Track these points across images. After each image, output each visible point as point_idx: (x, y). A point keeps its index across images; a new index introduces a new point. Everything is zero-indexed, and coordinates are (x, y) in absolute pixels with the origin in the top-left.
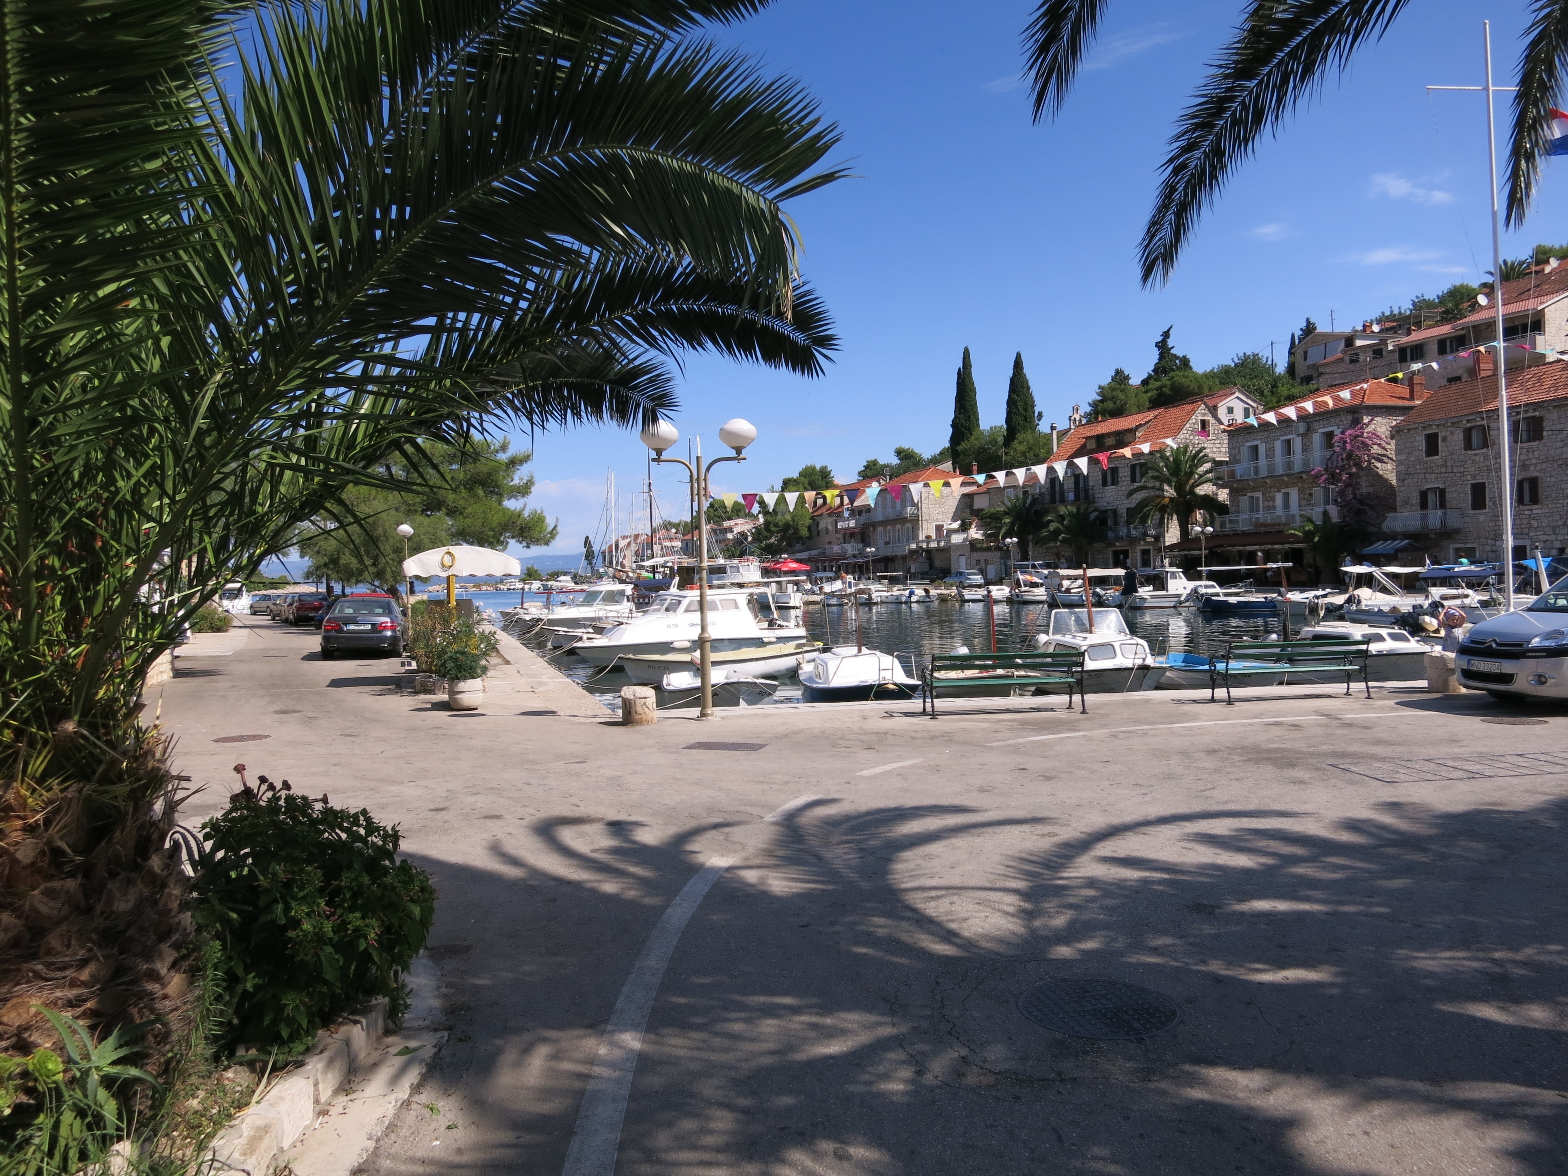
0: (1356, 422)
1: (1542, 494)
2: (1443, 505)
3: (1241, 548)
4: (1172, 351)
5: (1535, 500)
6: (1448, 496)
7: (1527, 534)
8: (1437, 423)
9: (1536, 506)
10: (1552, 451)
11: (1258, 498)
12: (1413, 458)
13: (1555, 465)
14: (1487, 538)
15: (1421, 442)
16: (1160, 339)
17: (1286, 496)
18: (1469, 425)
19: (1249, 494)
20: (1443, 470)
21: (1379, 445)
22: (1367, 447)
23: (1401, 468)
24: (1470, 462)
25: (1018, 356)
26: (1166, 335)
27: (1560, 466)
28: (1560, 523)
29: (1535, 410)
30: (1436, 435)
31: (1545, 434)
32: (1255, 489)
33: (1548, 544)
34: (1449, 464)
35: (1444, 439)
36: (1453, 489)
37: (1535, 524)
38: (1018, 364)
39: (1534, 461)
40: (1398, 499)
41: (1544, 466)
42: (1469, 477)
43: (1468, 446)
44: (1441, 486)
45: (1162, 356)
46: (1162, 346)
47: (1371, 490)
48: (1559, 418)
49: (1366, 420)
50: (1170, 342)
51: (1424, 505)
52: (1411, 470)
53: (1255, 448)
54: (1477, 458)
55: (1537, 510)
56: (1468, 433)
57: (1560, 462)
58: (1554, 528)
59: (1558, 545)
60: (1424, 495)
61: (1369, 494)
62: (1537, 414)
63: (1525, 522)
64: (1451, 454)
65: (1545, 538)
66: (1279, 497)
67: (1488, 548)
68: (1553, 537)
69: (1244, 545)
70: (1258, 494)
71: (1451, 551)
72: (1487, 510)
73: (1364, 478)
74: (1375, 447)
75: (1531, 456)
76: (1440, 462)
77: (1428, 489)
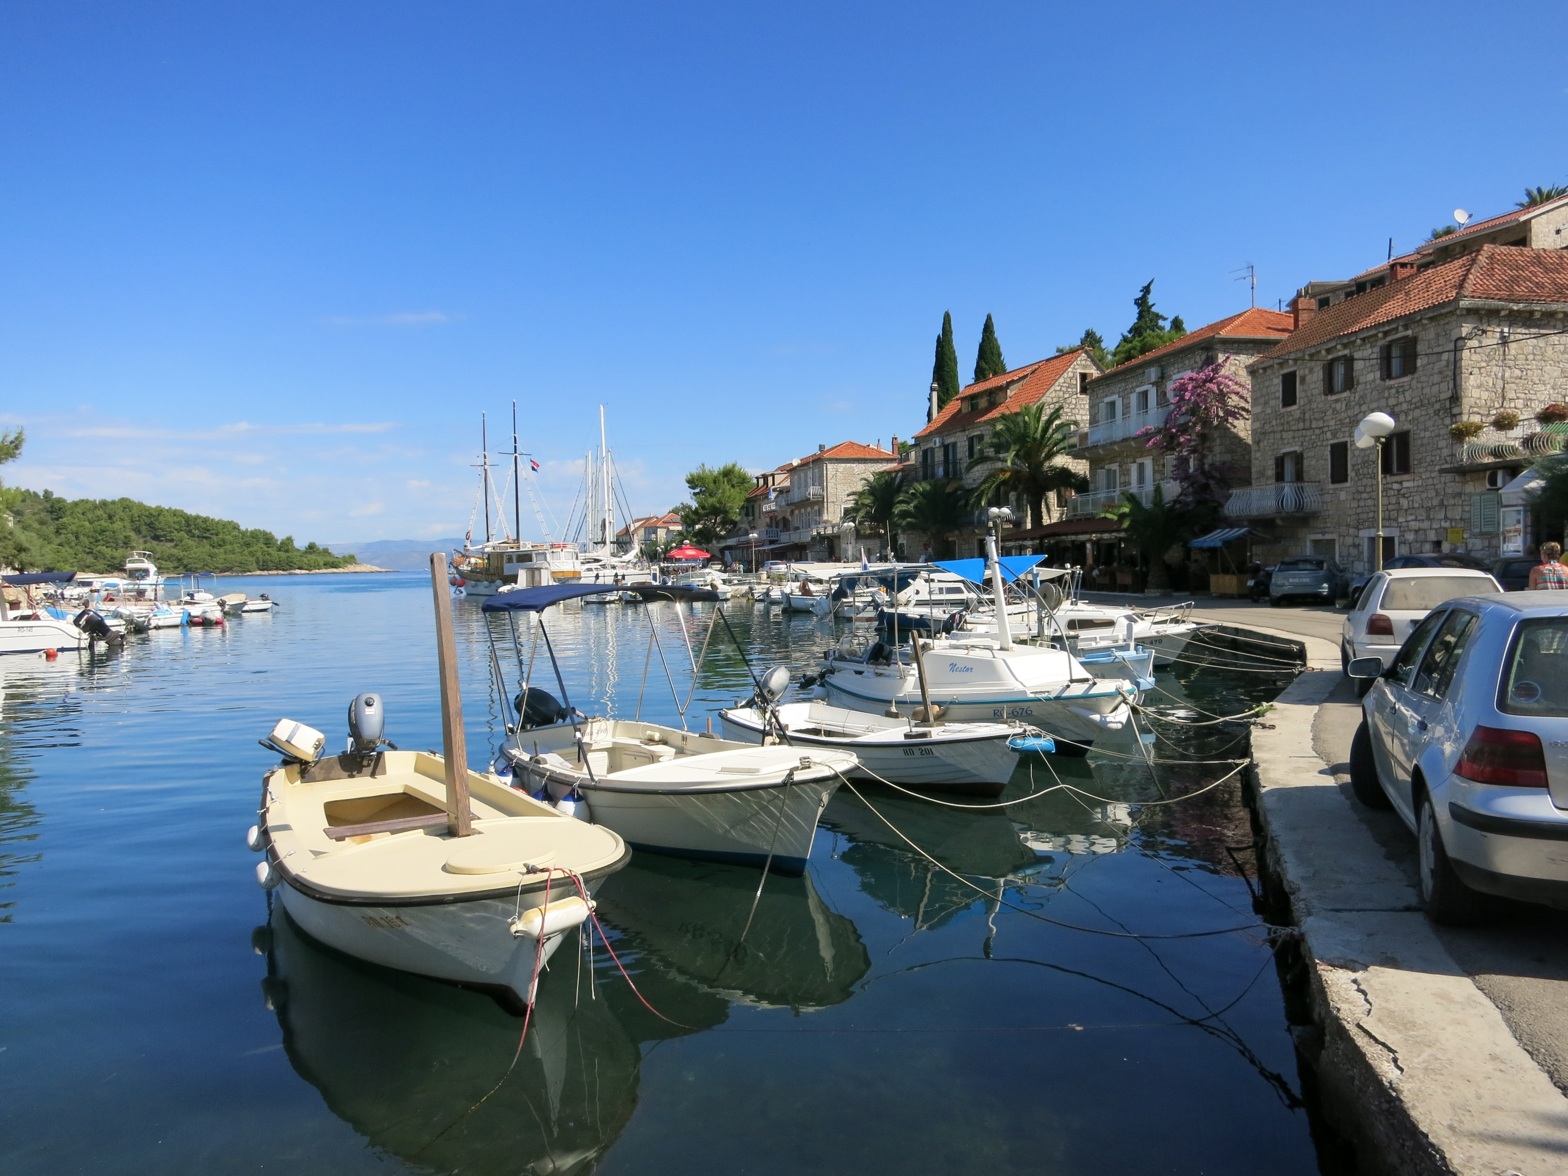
0: (1210, 360)
1: (1415, 455)
2: (1299, 476)
3: (1073, 538)
4: (1153, 309)
5: (1405, 467)
6: (1306, 463)
7: (1396, 520)
8: (1293, 356)
9: (1406, 477)
10: (1427, 390)
11: (1115, 471)
12: (1269, 411)
13: (1431, 411)
14: (1348, 526)
15: (1276, 385)
16: (1140, 295)
17: (1141, 467)
18: (1330, 357)
19: (1107, 467)
20: (1301, 425)
21: (1237, 393)
22: (1222, 396)
23: (1257, 425)
24: (1330, 412)
25: (989, 318)
26: (1147, 290)
27: (1437, 412)
28: (1435, 502)
29: (1406, 327)
30: (1293, 375)
31: (1419, 363)
32: (1112, 461)
33: (1421, 536)
34: (1307, 416)
35: (1303, 379)
36: (1311, 454)
37: (1404, 503)
38: (988, 328)
39: (1405, 406)
40: (1253, 470)
41: (1417, 413)
42: (1329, 435)
43: (1329, 389)
44: (1297, 449)
45: (1141, 316)
46: (1142, 303)
47: (1228, 457)
48: (1438, 335)
49: (1221, 358)
50: (1151, 300)
51: (1280, 477)
52: (1267, 427)
53: (1112, 404)
54: (1338, 406)
55: (1408, 482)
56: (1329, 370)
57: (1437, 406)
58: (1429, 509)
59: (1432, 536)
60: (1280, 462)
61: (1224, 463)
62: (1409, 332)
63: (1393, 500)
64: (1310, 402)
65: (1414, 525)
66: (1134, 468)
67: (1349, 541)
68: (1426, 525)
69: (1076, 534)
70: (1115, 467)
71: (1308, 544)
72: (1348, 484)
73: (1218, 442)
74: (1234, 397)
75: (1401, 398)
76: (1297, 414)
77: (1285, 454)
